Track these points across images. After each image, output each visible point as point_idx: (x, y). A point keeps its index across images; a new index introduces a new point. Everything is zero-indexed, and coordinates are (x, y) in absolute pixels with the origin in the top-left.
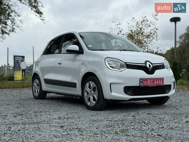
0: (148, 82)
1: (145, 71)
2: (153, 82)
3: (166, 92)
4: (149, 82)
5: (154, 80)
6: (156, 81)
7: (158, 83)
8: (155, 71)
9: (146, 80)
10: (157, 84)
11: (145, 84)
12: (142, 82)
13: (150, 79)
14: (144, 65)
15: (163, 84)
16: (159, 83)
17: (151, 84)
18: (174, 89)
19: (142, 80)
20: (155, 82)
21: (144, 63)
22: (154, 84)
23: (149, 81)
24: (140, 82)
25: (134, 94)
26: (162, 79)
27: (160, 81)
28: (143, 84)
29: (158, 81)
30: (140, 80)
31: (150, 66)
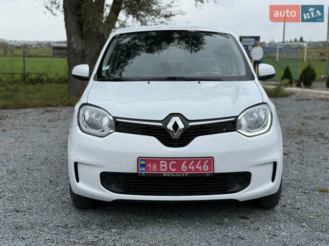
0: (162, 166)
1: (159, 139)
2: (177, 166)
4: (165, 166)
5: (179, 161)
6: (187, 165)
7: (193, 168)
9: (156, 161)
10: (189, 170)
11: (153, 169)
12: (142, 166)
13: (168, 160)
14: (161, 124)
15: (210, 170)
16: (197, 170)
17: (168, 170)
18: (273, 180)
19: (143, 161)
20: (183, 166)
21: (162, 119)
22: (179, 169)
23: (163, 164)
24: (139, 165)
25: (125, 190)
27: (202, 164)
28: (147, 169)
29: (194, 164)
30: (138, 162)
31: (176, 126)
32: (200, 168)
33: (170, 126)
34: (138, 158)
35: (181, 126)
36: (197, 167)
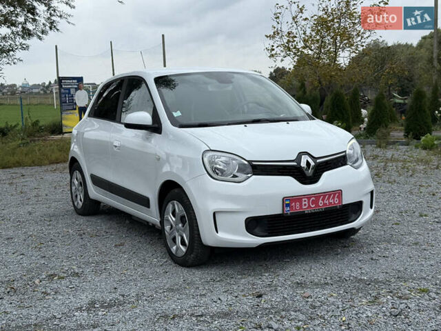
0: (304, 203)
2: (316, 202)
3: (350, 220)
4: (306, 203)
5: (317, 196)
6: (323, 200)
7: (327, 202)
8: (321, 175)
9: (298, 199)
10: (325, 204)
11: (297, 208)
12: (288, 205)
13: (308, 197)
14: (295, 164)
15: (339, 202)
16: (330, 203)
17: (309, 207)
18: (371, 208)
19: (288, 201)
20: (320, 201)
21: (295, 158)
22: (317, 205)
23: (305, 201)
24: (284, 205)
25: (269, 233)
26: (339, 193)
27: (334, 198)
28: (291, 208)
29: (328, 199)
30: (283, 202)
31: (308, 164)
32: (332, 201)
33: (303, 164)
34: (284, 198)
35: (312, 164)
36: (330, 201)
